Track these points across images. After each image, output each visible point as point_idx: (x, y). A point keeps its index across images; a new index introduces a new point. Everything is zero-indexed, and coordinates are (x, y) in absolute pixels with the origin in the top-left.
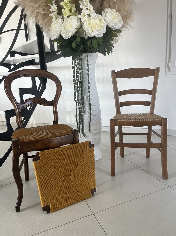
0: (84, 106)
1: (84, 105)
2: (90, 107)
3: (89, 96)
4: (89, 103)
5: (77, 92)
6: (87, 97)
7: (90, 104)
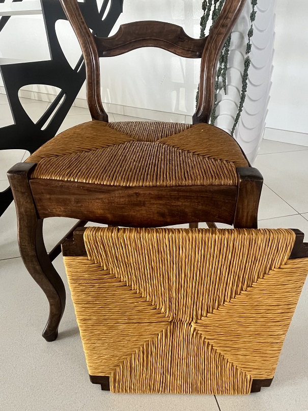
0: (226, 68)
1: (226, 63)
2: (246, 70)
3: (250, 34)
4: (246, 57)
5: (210, 17)
6: (242, 37)
7: (247, 63)
